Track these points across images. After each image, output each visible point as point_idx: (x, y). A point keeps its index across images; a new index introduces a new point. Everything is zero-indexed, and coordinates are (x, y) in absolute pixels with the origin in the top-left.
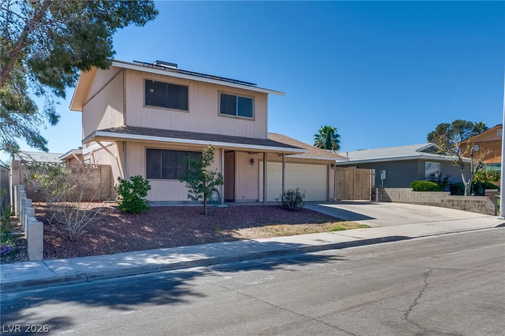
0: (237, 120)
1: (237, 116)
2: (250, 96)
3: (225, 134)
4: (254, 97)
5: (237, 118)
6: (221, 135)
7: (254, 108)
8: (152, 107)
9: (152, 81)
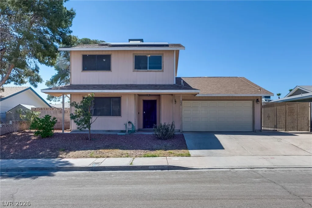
0: (147, 72)
1: (148, 70)
2: (159, 54)
3: (138, 83)
4: (163, 54)
5: (148, 71)
6: (136, 85)
7: (163, 62)
8: (87, 71)
9: (87, 55)
